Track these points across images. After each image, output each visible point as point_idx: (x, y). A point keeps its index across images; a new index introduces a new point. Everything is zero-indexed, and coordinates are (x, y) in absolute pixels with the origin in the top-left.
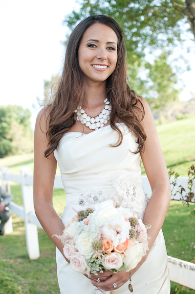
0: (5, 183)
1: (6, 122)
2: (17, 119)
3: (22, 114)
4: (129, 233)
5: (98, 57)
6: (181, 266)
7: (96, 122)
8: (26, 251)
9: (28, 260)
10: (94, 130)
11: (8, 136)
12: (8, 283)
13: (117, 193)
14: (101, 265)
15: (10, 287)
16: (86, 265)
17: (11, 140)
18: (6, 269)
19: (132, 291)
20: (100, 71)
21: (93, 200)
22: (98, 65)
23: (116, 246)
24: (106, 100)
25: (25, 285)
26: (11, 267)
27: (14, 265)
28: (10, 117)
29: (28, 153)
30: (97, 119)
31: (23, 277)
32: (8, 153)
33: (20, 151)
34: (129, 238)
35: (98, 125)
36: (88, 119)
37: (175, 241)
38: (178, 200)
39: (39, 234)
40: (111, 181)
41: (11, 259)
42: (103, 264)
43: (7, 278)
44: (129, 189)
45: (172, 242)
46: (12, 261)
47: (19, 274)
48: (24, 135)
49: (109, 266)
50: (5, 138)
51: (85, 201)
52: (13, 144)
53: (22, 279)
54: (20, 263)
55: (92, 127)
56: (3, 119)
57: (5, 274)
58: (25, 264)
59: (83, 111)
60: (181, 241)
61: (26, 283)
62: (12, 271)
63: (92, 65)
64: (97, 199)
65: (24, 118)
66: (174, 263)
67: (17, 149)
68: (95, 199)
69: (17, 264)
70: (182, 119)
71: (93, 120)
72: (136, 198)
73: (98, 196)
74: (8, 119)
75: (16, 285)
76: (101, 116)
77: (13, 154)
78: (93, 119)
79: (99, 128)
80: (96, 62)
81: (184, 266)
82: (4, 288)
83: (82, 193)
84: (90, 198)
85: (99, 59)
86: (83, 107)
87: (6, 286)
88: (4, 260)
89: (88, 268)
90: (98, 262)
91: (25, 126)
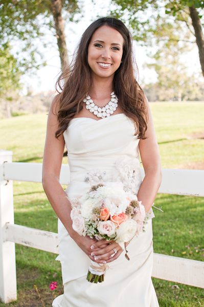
4: (126, 208)
5: (103, 56)
7: (102, 112)
10: (101, 118)
13: (120, 174)
14: (96, 229)
16: (84, 226)
19: (129, 259)
20: (104, 68)
21: (98, 178)
22: (103, 63)
23: (112, 215)
24: (113, 93)
30: (104, 109)
34: (125, 212)
35: (104, 114)
36: (96, 108)
40: (115, 163)
42: (98, 229)
44: (130, 172)
49: (103, 231)
51: (90, 179)
55: (100, 115)
59: (91, 101)
63: (98, 63)
64: (102, 178)
68: (100, 178)
71: (100, 110)
72: (134, 180)
73: (103, 175)
76: (107, 107)
78: (100, 108)
79: (106, 117)
80: (101, 60)
83: (88, 172)
84: (95, 177)
85: (103, 58)
86: (92, 98)
89: (85, 229)
90: (94, 226)
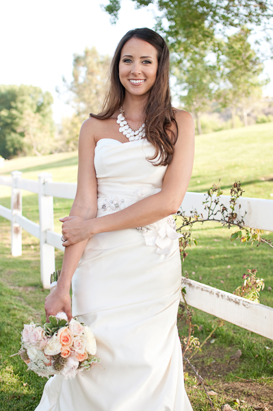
0: (16, 191)
1: (16, 108)
2: (32, 106)
3: (40, 99)
6: (218, 296)
7: (135, 136)
8: (40, 279)
9: (41, 290)
11: (19, 130)
12: (16, 312)
15: (18, 317)
17: (22, 134)
18: (13, 297)
20: (136, 85)
21: (114, 206)
25: (37, 316)
26: (20, 295)
27: (23, 294)
28: (23, 102)
29: (44, 154)
30: (137, 133)
31: (35, 308)
32: (19, 152)
33: (34, 151)
36: (130, 130)
37: (227, 279)
38: (219, 221)
39: (56, 259)
41: (19, 286)
43: (15, 307)
45: (223, 280)
46: (21, 289)
47: (29, 304)
48: (41, 129)
50: (15, 131)
52: (25, 140)
53: (33, 310)
54: (31, 292)
55: (132, 139)
56: (13, 104)
57: (13, 303)
58: (38, 293)
60: (233, 279)
61: (37, 314)
62: (21, 301)
63: (129, 80)
64: (118, 206)
65: (42, 104)
66: (211, 292)
67: (30, 147)
69: (27, 292)
70: (264, 122)
74: (19, 105)
75: (26, 315)
76: (140, 129)
77: (25, 155)
81: (222, 296)
82: (11, 317)
83: (106, 198)
84: (112, 204)
87: (14, 315)
88: (12, 288)
91: (44, 116)
